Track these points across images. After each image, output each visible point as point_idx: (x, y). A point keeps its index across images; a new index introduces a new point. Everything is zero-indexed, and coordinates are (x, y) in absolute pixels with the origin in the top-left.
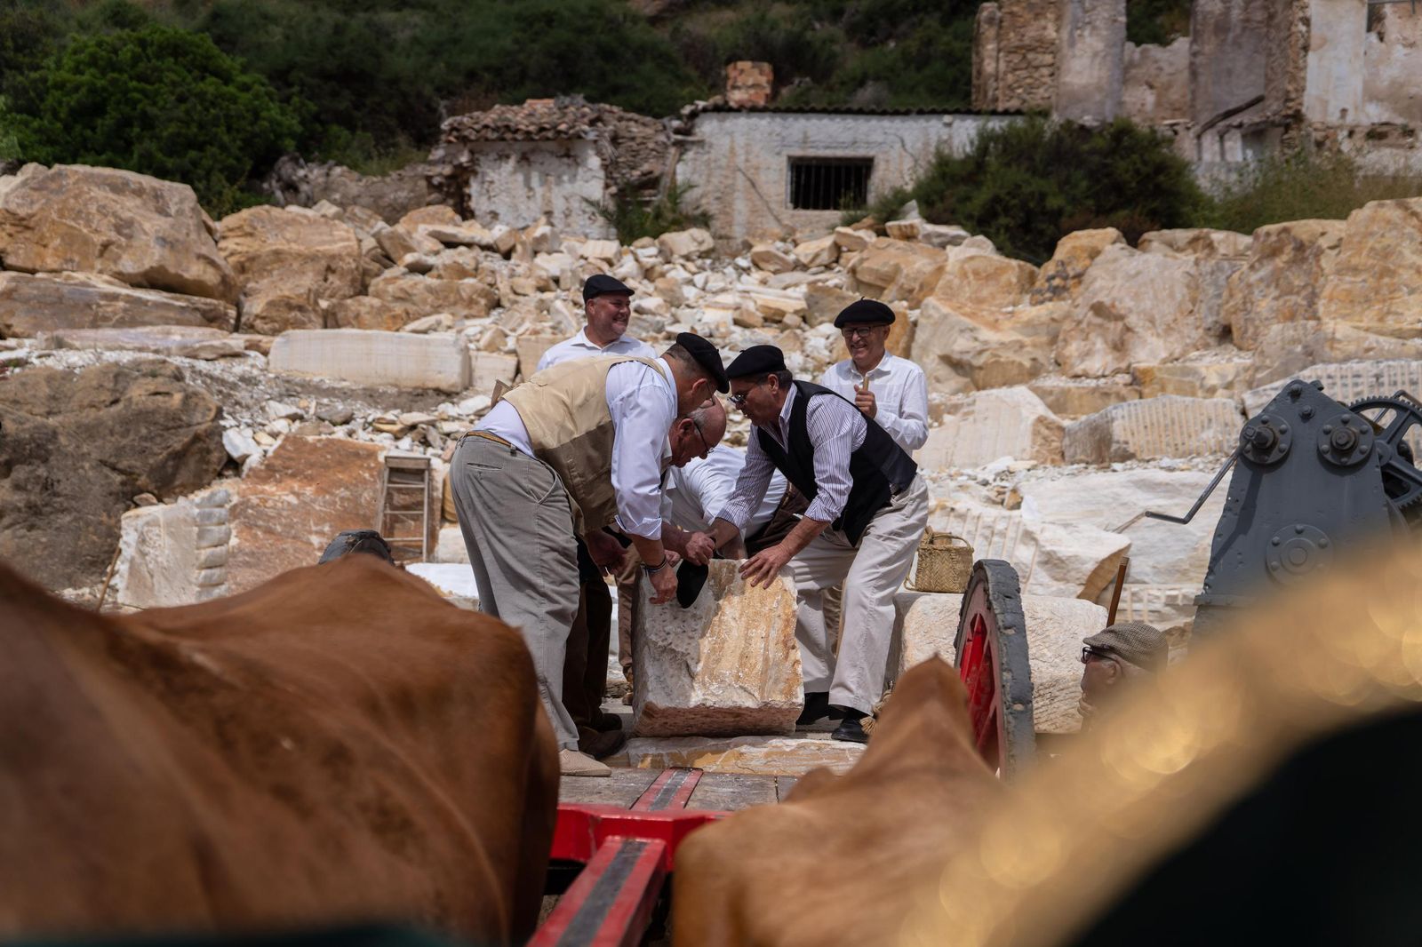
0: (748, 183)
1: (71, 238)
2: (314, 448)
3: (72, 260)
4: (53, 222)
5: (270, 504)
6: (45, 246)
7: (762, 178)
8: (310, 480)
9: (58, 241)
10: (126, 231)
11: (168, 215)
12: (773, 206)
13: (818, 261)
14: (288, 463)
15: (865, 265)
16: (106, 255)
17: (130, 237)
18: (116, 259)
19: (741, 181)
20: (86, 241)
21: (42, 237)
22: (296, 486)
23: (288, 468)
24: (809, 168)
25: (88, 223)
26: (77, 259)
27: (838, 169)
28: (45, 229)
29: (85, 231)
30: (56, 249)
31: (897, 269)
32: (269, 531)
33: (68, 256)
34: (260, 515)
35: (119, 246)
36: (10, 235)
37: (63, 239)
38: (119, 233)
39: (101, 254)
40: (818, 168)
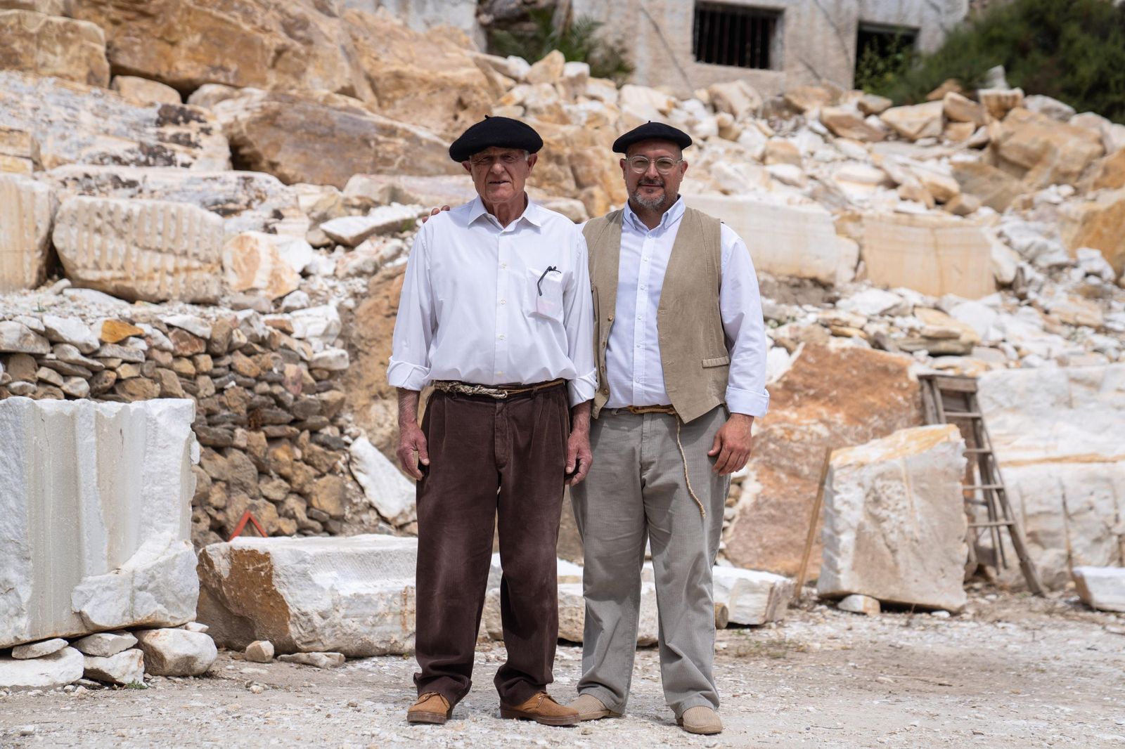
0: (651, 28)
1: (218, 37)
2: (838, 362)
3: (224, 69)
4: (189, 10)
5: (796, 436)
6: (173, 44)
7: (666, 22)
8: (836, 403)
9: (197, 38)
10: (300, 33)
11: (331, 15)
12: (678, 56)
13: (927, 132)
14: (811, 381)
15: (1013, 140)
16: (280, 65)
17: (309, 42)
18: (298, 74)
19: (644, 25)
20: (248, 43)
21: (170, 30)
22: (824, 411)
23: (809, 387)
24: (713, 15)
25: (248, 15)
26: (233, 67)
27: (744, 19)
28: (174, 19)
29: (247, 28)
30: (192, 50)
31: (1047, 148)
32: (794, 474)
33: (217, 62)
34: (785, 451)
35: (296, 54)
36: (116, 23)
37: (205, 36)
38: (291, 35)
39: (274, 66)
40: (723, 16)
